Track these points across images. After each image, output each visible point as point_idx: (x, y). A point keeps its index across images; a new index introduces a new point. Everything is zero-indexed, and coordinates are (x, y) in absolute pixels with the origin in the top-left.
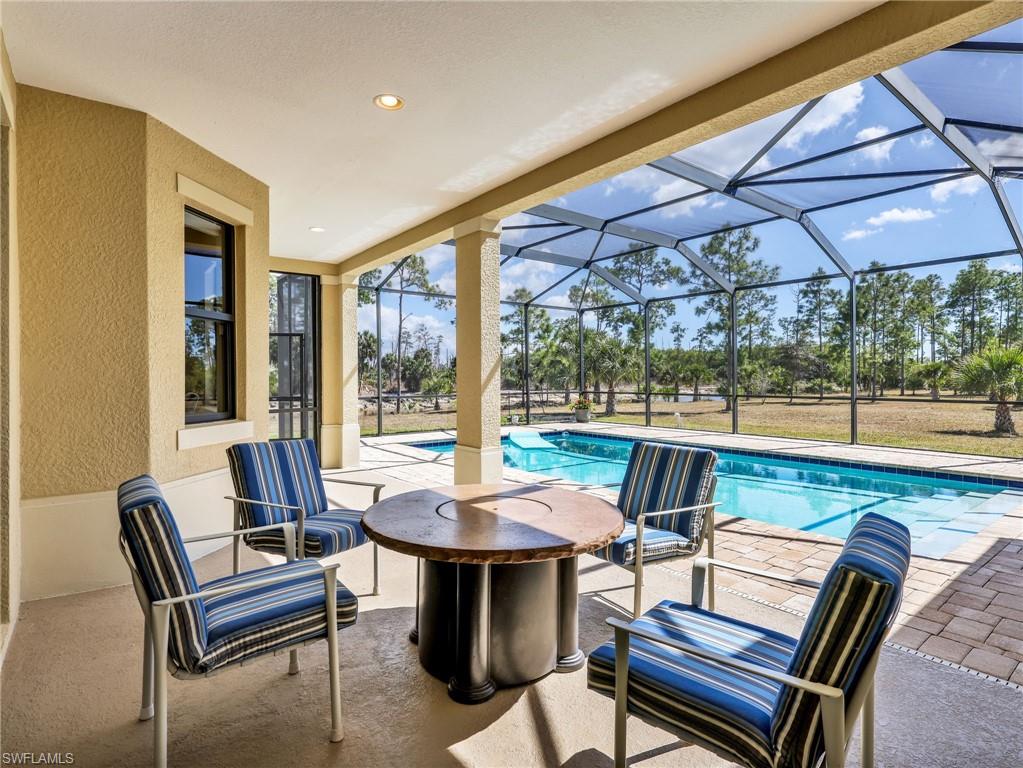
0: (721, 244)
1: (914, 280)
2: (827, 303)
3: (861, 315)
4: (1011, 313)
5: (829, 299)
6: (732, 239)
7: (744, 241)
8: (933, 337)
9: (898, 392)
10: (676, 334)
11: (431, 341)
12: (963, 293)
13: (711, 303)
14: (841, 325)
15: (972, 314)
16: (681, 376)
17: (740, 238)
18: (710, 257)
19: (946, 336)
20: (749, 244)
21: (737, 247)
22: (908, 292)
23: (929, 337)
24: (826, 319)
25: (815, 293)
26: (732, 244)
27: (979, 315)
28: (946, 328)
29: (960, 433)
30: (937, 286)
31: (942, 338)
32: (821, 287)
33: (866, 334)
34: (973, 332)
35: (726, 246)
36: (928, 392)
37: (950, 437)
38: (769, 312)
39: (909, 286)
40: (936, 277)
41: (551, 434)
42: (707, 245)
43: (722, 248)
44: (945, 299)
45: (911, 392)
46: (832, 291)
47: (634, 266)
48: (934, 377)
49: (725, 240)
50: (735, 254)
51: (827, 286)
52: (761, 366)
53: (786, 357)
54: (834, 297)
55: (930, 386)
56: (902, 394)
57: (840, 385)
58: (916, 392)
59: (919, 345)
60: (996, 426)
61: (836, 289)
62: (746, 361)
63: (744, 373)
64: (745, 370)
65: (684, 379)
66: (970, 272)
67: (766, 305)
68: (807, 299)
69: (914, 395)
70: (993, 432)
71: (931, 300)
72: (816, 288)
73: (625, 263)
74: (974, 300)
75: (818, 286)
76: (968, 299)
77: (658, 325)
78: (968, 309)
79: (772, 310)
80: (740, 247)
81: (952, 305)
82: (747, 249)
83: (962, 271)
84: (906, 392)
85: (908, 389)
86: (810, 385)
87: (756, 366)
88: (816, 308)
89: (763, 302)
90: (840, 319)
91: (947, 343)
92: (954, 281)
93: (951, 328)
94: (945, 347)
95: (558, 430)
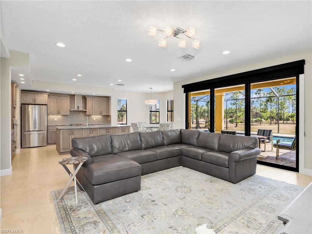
3: (272, 100)
5: (263, 95)
9: (282, 121)
24: (262, 101)
25: (259, 93)
32: (261, 92)
36: (291, 122)
39: (286, 91)
45: (286, 122)
48: (293, 118)
52: (242, 114)
55: (292, 120)
56: (284, 122)
57: (265, 120)
58: (288, 122)
59: (288, 108)
68: (256, 95)
86: (256, 120)
87: (241, 114)
88: (259, 98)
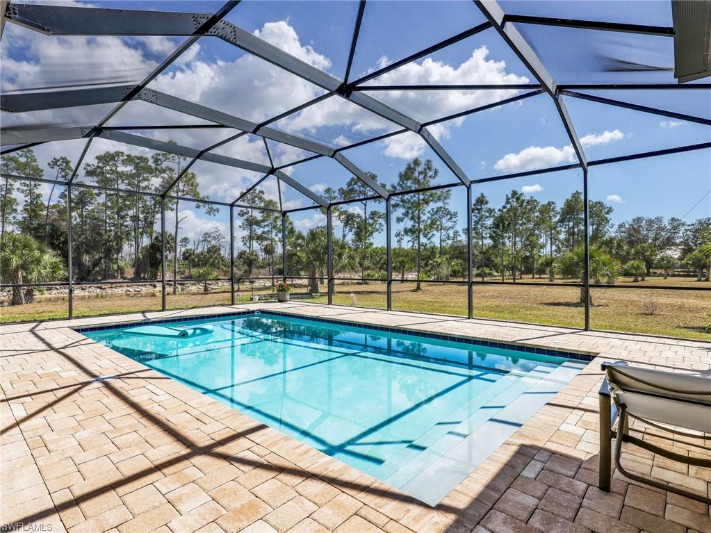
0: (413, 173)
1: (540, 204)
2: (487, 217)
3: (506, 225)
4: (595, 227)
5: (487, 214)
6: (420, 169)
7: (428, 171)
8: (551, 241)
9: (531, 276)
10: (398, 238)
11: (223, 240)
12: (568, 214)
13: (406, 214)
14: (494, 232)
15: (573, 228)
16: (393, 265)
17: (425, 169)
18: (405, 182)
19: (560, 241)
20: (431, 173)
21: (424, 175)
22: (536, 212)
23: (549, 242)
24: (486, 228)
25: (479, 210)
26: (420, 173)
27: (577, 227)
28: (560, 236)
29: (559, 304)
30: (553, 209)
31: (557, 242)
32: (483, 206)
33: (509, 238)
34: (573, 238)
35: (416, 174)
36: (548, 276)
37: (551, 307)
38: (453, 223)
39: (537, 208)
40: (553, 203)
41: (244, 313)
42: (403, 174)
43: (414, 175)
44: (558, 217)
45: (538, 276)
46: (489, 209)
47: (362, 189)
48: (552, 266)
49: (415, 170)
50: (422, 180)
51: (486, 206)
52: (447, 259)
53: (460, 253)
54: (490, 214)
55: (549, 271)
56: (533, 278)
57: (497, 271)
58: (542, 276)
59: (544, 246)
60: (581, 299)
61: (492, 208)
62: (438, 255)
63: (435, 264)
64: (437, 262)
65: (395, 268)
66: (571, 200)
67: (451, 218)
69: (540, 278)
70: (579, 303)
71: (550, 217)
72: (479, 207)
73: (355, 186)
74: (574, 218)
75: (481, 205)
76: (571, 217)
77: (377, 230)
78: (571, 224)
79: (455, 222)
80: (426, 175)
81: (562, 221)
82: (430, 176)
83: (567, 200)
84: (536, 276)
85: (537, 274)
87: (444, 259)
88: (479, 220)
89: (449, 217)
90: (493, 228)
91: (561, 246)
92: (563, 206)
93: (562, 236)
94: (559, 248)
95: (251, 309)
